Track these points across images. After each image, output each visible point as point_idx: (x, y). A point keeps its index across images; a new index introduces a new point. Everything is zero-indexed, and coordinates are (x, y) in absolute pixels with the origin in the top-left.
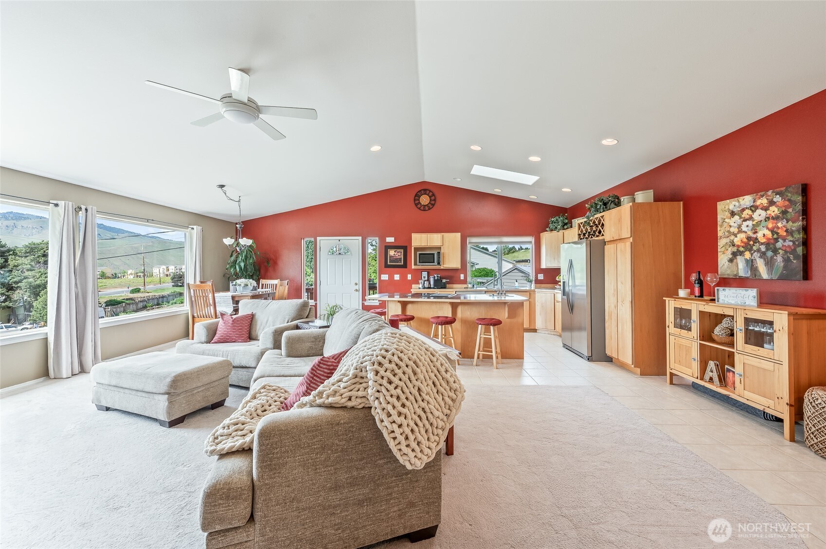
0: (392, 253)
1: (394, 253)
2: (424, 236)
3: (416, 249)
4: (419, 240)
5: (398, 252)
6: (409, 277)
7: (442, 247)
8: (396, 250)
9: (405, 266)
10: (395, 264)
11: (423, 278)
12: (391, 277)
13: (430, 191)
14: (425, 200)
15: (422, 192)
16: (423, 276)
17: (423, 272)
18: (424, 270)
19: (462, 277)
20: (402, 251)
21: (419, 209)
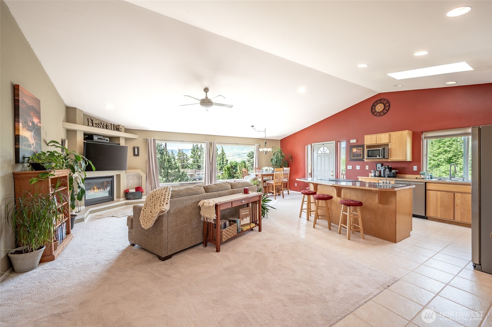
0: (355, 150)
1: (356, 150)
2: (374, 136)
3: (368, 147)
4: (370, 140)
5: (359, 150)
6: (367, 168)
7: (389, 144)
8: (357, 148)
9: (362, 160)
10: (356, 158)
11: (378, 168)
12: (354, 168)
13: (385, 100)
14: (379, 108)
15: (378, 102)
16: (377, 167)
17: (377, 164)
18: (379, 162)
19: (415, 168)
20: (362, 148)
21: (376, 115)
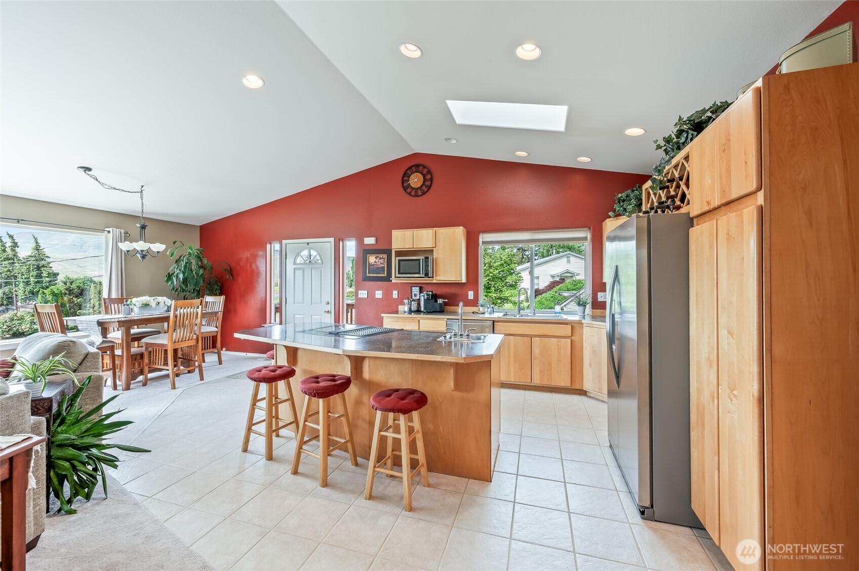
0: (372, 259)
1: (375, 259)
2: (408, 233)
3: (399, 253)
4: (401, 239)
5: (380, 258)
6: (395, 294)
7: (434, 249)
8: (377, 255)
9: (388, 278)
10: (376, 275)
11: (413, 296)
12: (371, 294)
13: (424, 167)
14: (416, 180)
15: (414, 168)
16: (413, 293)
17: (413, 288)
18: (415, 285)
19: (471, 295)
20: (385, 256)
21: (410, 194)
